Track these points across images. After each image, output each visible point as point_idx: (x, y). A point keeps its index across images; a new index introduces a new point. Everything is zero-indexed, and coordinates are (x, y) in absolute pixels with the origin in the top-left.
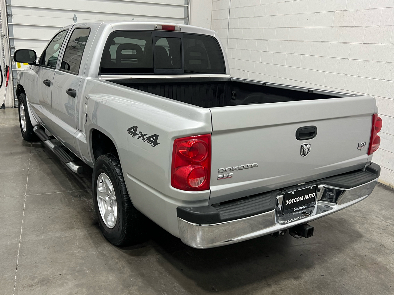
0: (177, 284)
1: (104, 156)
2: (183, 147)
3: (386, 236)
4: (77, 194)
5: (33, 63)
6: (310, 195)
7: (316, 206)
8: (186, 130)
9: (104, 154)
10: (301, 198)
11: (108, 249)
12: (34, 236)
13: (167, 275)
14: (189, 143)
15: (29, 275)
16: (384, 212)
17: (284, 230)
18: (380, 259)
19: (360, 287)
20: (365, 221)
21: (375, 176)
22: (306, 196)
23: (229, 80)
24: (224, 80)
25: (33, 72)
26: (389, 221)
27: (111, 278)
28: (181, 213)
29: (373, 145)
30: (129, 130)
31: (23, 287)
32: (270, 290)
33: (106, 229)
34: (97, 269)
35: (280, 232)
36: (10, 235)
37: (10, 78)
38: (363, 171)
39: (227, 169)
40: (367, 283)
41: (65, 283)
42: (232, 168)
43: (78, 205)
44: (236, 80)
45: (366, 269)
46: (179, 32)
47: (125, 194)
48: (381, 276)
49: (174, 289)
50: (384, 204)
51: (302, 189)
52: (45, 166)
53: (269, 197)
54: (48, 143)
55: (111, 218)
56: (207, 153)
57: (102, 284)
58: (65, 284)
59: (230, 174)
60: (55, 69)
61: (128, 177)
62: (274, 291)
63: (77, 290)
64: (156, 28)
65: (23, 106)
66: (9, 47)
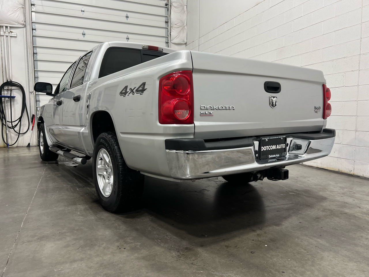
0: (169, 234)
3: (347, 198)
4: (81, 186)
6: (281, 146)
7: (287, 157)
9: (101, 133)
10: (274, 147)
12: (40, 211)
13: (160, 229)
15: (30, 235)
16: (339, 185)
18: (347, 211)
19: (337, 228)
20: (326, 190)
21: (332, 136)
22: (278, 145)
26: (345, 189)
27: (107, 233)
29: (326, 111)
31: (23, 242)
32: (255, 234)
34: (95, 228)
36: (18, 211)
37: (35, 124)
38: (321, 133)
39: (208, 107)
40: (342, 225)
41: (64, 238)
42: (212, 107)
43: (81, 192)
46: (161, 52)
48: (352, 221)
49: (166, 237)
50: (338, 181)
51: (274, 138)
52: (57, 173)
53: (247, 139)
54: (59, 152)
55: (109, 188)
56: (190, 88)
57: (99, 237)
59: (211, 112)
60: (65, 91)
61: (122, 136)
62: (259, 234)
63: (74, 242)
64: (144, 48)
65: (42, 134)
66: (35, 100)
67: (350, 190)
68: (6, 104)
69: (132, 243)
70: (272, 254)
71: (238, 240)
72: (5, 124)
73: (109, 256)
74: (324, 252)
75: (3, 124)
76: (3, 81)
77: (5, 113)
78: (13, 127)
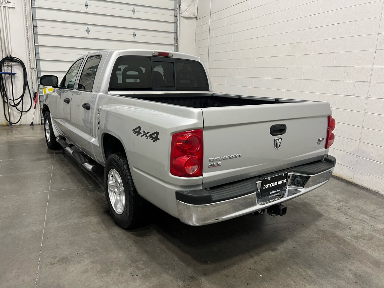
0: (175, 258)
1: (114, 154)
2: (179, 141)
3: (341, 215)
4: (91, 189)
5: (55, 86)
6: (282, 181)
7: (287, 190)
8: (182, 126)
9: (113, 153)
10: (276, 184)
11: (117, 231)
12: (56, 223)
13: (168, 251)
14: (185, 137)
15: (51, 255)
16: (337, 197)
17: (263, 210)
18: (338, 233)
19: (326, 256)
20: (324, 204)
21: (332, 165)
22: (279, 181)
23: (211, 95)
24: (208, 96)
25: (56, 94)
26: (342, 203)
27: (120, 255)
28: (180, 196)
29: (329, 141)
30: (134, 130)
31: (46, 265)
32: (252, 260)
33: (116, 216)
34: (109, 248)
35: (259, 212)
36: (36, 222)
37: (38, 102)
38: (322, 162)
39: (216, 159)
40: (330, 252)
41: (82, 260)
42: (220, 158)
43: (92, 197)
44: (217, 96)
45: (328, 241)
46: (172, 58)
47: (131, 185)
48: (341, 246)
49: (173, 262)
50: (336, 190)
51: (276, 176)
52: (66, 168)
53: (251, 182)
54: (68, 149)
55: (120, 206)
56: (200, 145)
57: (113, 260)
58: (82, 262)
59: (219, 163)
60: (73, 89)
61: (133, 169)
62: (256, 261)
63: (92, 266)
64: (154, 55)
65: (48, 122)
66: (37, 77)
67: (346, 204)
68: (7, 81)
69: (143, 269)
70: (265, 287)
71: (237, 268)
72: (6, 101)
73: (124, 285)
74: (310, 285)
75: (4, 102)
76: (3, 56)
77: (7, 91)
78: (15, 105)
